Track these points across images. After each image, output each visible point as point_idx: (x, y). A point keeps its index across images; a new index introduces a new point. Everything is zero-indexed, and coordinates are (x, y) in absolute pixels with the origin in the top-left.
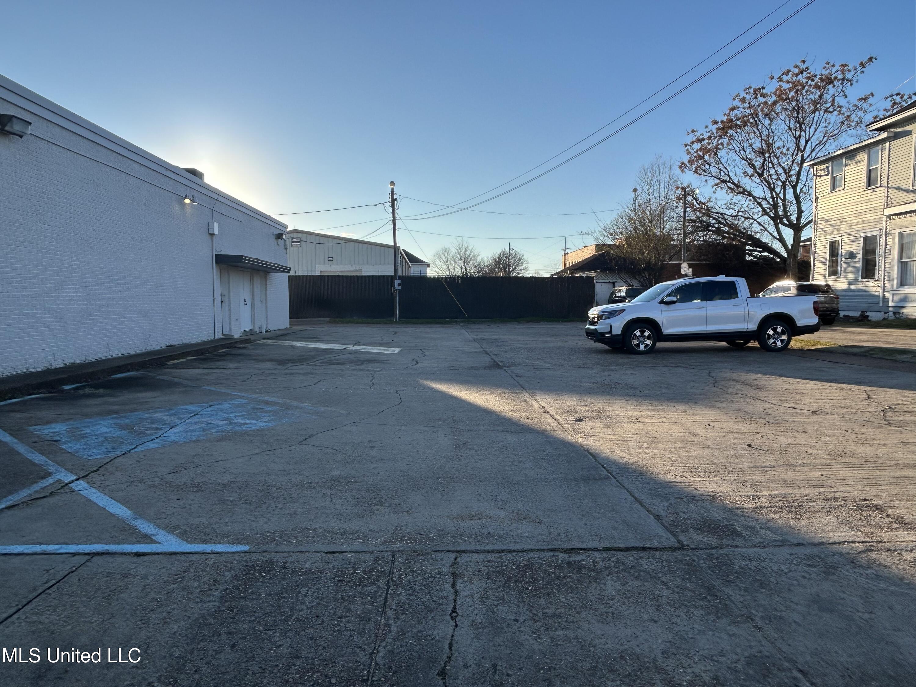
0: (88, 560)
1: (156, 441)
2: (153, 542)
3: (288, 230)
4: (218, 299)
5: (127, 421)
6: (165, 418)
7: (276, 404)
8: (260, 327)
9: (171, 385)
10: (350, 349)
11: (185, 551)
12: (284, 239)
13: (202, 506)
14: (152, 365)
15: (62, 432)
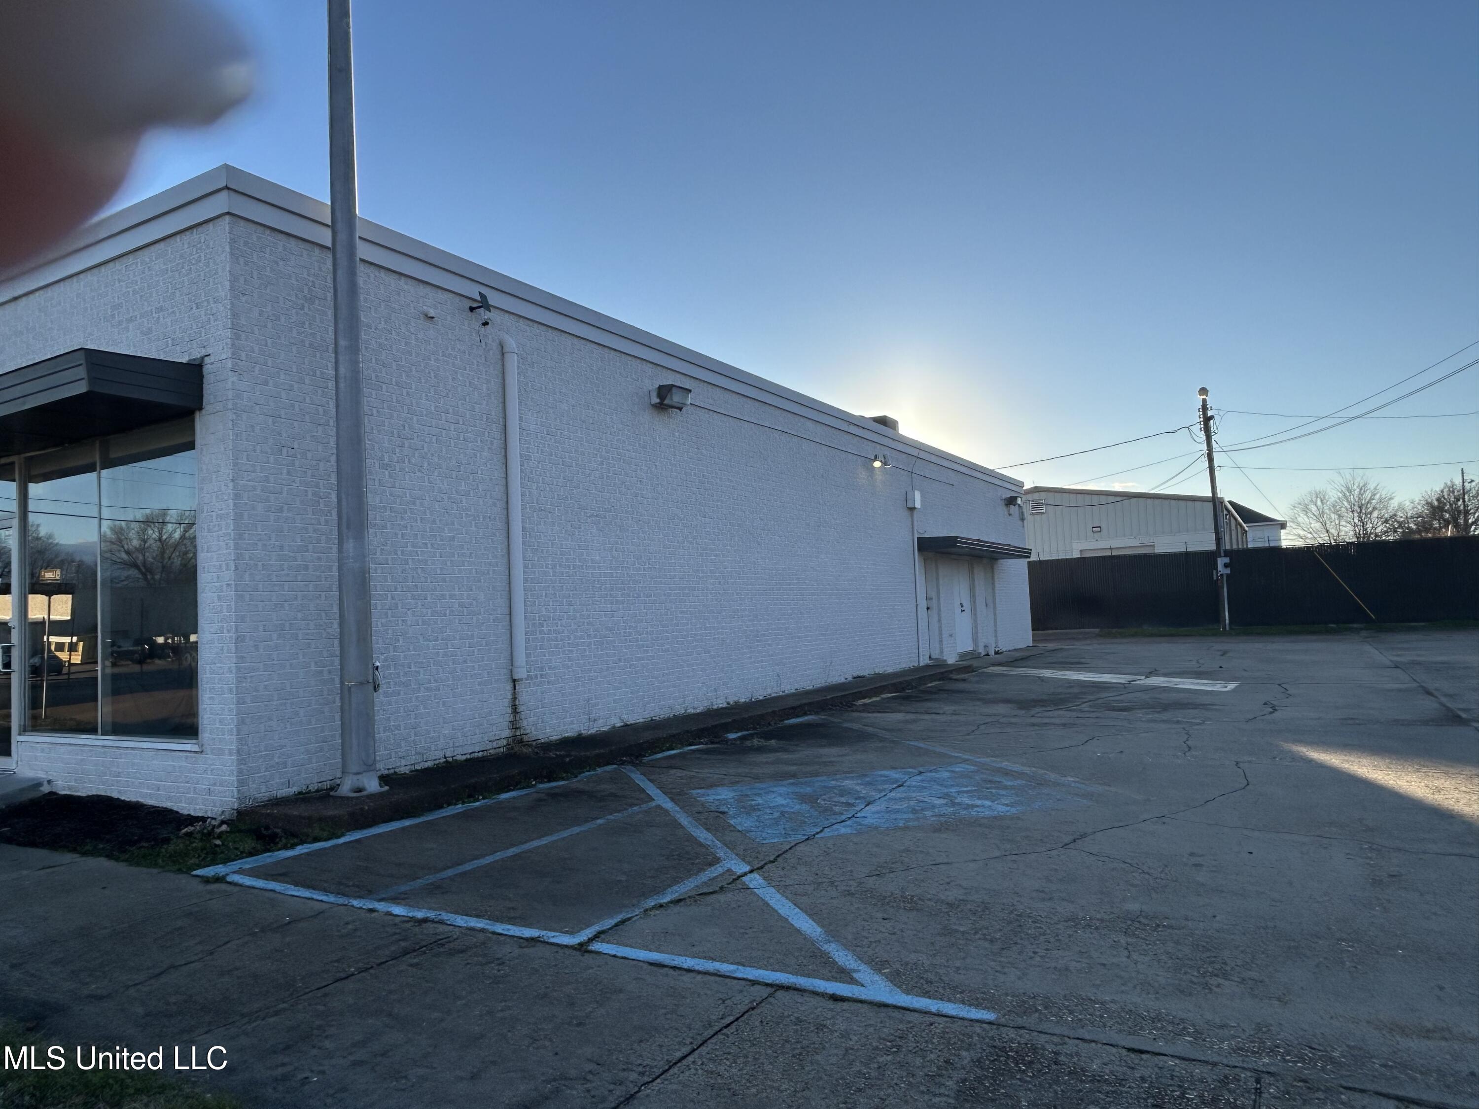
0: (770, 995)
1: (848, 823)
2: (853, 981)
3: (1024, 488)
4: (923, 604)
5: (808, 790)
6: (858, 788)
7: (1020, 775)
8: (986, 646)
9: (861, 737)
10: (1141, 682)
11: (899, 1004)
12: (1019, 505)
13: (921, 935)
14: (835, 706)
15: (729, 800)
